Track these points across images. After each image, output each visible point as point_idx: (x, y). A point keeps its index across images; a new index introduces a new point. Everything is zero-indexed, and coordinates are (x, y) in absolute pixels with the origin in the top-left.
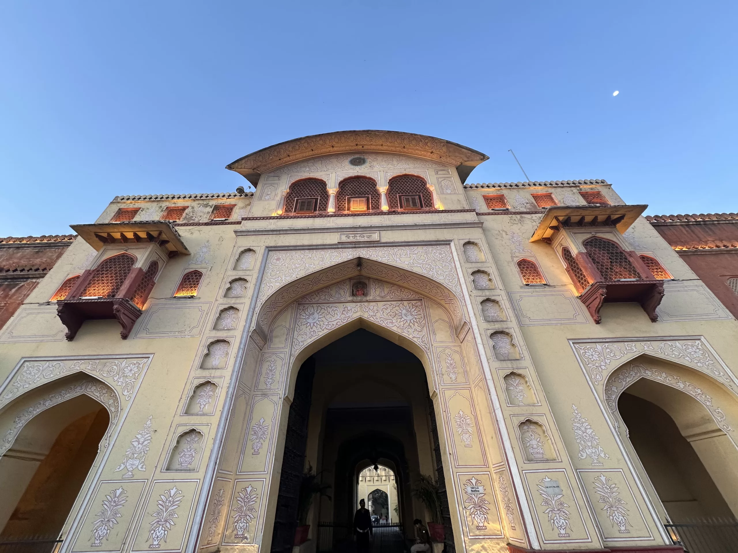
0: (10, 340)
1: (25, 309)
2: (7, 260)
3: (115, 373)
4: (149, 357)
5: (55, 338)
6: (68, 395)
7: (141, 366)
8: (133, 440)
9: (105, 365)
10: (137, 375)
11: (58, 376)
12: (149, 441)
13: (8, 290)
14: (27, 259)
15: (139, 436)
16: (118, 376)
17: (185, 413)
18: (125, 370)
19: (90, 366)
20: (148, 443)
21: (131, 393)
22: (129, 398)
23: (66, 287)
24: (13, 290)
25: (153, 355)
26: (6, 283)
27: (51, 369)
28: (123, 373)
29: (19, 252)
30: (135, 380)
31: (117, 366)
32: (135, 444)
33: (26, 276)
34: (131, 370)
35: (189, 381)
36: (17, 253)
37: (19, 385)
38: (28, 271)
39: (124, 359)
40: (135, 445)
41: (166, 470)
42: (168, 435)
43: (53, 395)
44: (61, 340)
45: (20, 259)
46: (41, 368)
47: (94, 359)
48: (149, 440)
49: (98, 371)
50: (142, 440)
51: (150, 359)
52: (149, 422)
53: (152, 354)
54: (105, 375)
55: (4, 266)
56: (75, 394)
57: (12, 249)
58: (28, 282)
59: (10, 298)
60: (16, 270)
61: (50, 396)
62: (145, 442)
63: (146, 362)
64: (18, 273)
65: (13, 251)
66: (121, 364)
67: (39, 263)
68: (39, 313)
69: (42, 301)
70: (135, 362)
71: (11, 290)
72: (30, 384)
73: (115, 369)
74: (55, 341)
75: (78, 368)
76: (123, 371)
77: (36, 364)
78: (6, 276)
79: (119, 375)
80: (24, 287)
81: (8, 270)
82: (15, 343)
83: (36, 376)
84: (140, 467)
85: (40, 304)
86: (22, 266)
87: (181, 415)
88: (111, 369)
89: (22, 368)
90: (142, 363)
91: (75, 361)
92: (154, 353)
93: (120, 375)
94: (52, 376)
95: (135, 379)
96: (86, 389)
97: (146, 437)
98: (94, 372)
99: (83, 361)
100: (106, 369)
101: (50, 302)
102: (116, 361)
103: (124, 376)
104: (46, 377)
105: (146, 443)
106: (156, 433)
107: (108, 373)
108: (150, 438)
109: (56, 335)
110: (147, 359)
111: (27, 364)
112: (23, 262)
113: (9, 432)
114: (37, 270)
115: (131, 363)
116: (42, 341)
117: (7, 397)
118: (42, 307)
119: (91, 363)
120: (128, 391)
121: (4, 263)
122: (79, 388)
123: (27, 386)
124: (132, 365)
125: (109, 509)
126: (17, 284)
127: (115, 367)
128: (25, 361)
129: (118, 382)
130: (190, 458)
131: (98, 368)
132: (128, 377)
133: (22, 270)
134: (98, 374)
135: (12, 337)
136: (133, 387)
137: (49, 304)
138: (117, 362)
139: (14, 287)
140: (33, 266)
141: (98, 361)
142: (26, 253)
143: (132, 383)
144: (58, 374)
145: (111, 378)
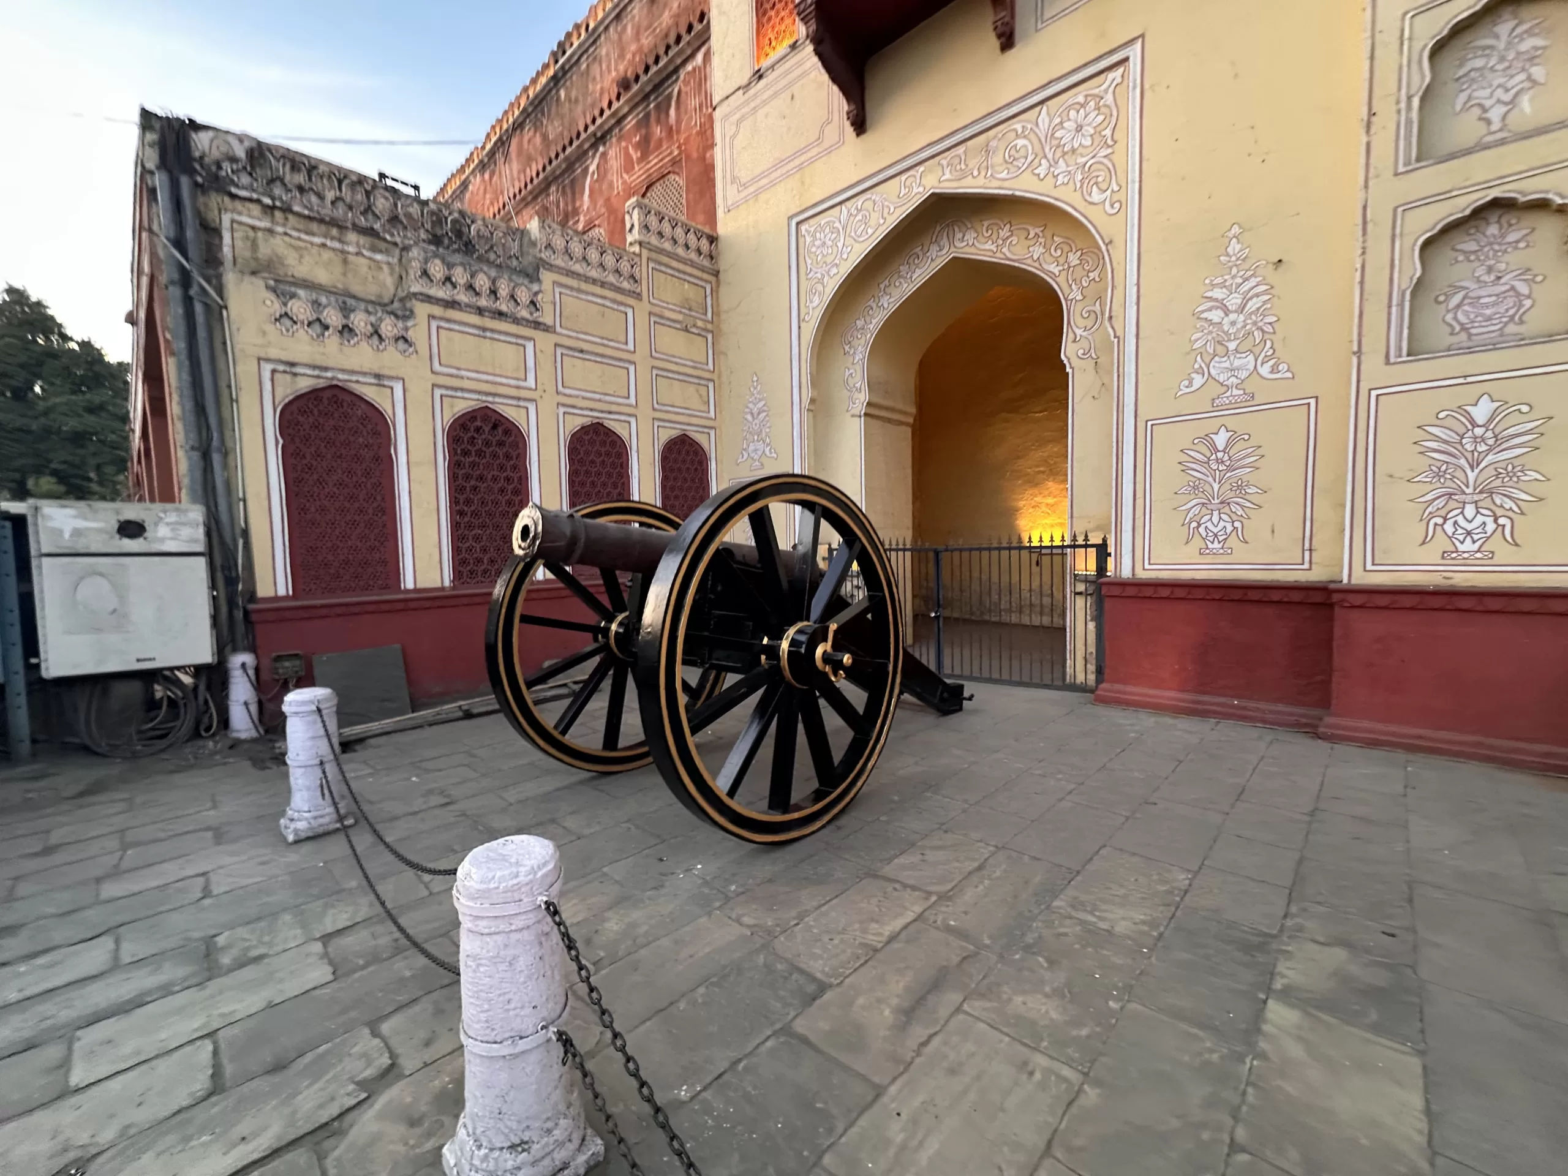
0: (743, 195)
1: (726, 117)
2: (622, 56)
3: (1030, 159)
4: (1126, 59)
5: (826, 145)
6: (918, 272)
7: (1109, 98)
8: (1199, 309)
9: (987, 150)
10: (1108, 132)
11: (885, 227)
12: (1267, 297)
13: (663, 116)
14: (647, 29)
15: (1218, 294)
16: (1044, 161)
17: (1418, 160)
18: (1058, 134)
19: (947, 171)
20: (1265, 302)
21: (1116, 188)
22: (1117, 205)
23: (764, 14)
24: (672, 112)
25: (1138, 45)
26: (652, 106)
27: (859, 217)
28: (1058, 146)
29: (626, 25)
30: (1110, 151)
31: (1025, 137)
32: (1216, 316)
33: (671, 68)
34: (1079, 128)
35: (1388, 37)
36: (624, 28)
37: (819, 276)
38: (666, 53)
39: (1038, 108)
40: (1216, 320)
41: (1409, 355)
42: (1363, 253)
43: (887, 282)
44: (841, 142)
45: (638, 40)
46: (837, 225)
47: (949, 149)
48: (1265, 292)
49: (975, 173)
50: (1234, 301)
51: (1135, 64)
52: (1235, 247)
53: (1132, 41)
54: (1004, 175)
55: (626, 72)
56: (934, 265)
57: (611, 29)
58: (682, 77)
59: (678, 132)
60: (647, 69)
61: (882, 286)
62: (1250, 304)
63: (1119, 80)
64: (654, 69)
65: (616, 30)
66: (1037, 125)
67: (670, 22)
68: (755, 110)
69: (745, 81)
70: (1081, 99)
71: (667, 115)
72: (837, 265)
73: (1025, 146)
74: (829, 151)
75: (921, 189)
76: (1055, 142)
77: (823, 220)
78: (641, 90)
79: (1045, 157)
80: (683, 95)
81: (637, 78)
82: (756, 195)
83: (840, 245)
84: (1264, 370)
85: (746, 87)
86: (651, 51)
87: (1401, 169)
88: (1013, 152)
89: (801, 240)
90: (1106, 91)
91: (903, 177)
92: (1142, 36)
93: (1050, 156)
94: (870, 231)
95: (1109, 146)
96: (951, 243)
97: (1247, 286)
98: (969, 181)
99: (921, 169)
100: (998, 159)
101: (759, 70)
102: (1017, 125)
103: (1064, 154)
104: (861, 239)
105: (1253, 305)
106: (1283, 267)
107: (1009, 166)
108: (1264, 288)
109: (819, 139)
110: (1121, 70)
111: (803, 228)
112: (647, 41)
113: (847, 373)
114: (679, 39)
115: (1069, 108)
116: (800, 168)
117: (815, 304)
118: (752, 92)
119: (944, 162)
120: (1104, 186)
121: (621, 68)
122: (934, 248)
123: (834, 270)
124: (1072, 113)
125: (1210, 479)
126: (670, 97)
127: (1021, 142)
128: (798, 224)
129: (1056, 177)
130: (1510, 302)
131: (971, 166)
132: (1081, 150)
133: (657, 60)
134: (981, 181)
135: (745, 186)
136: (1112, 171)
137: (760, 77)
138: (1019, 127)
139: (669, 106)
140: (667, 36)
141: (960, 150)
142: (637, 19)
143: (1105, 161)
144: (882, 221)
145: (1028, 173)
